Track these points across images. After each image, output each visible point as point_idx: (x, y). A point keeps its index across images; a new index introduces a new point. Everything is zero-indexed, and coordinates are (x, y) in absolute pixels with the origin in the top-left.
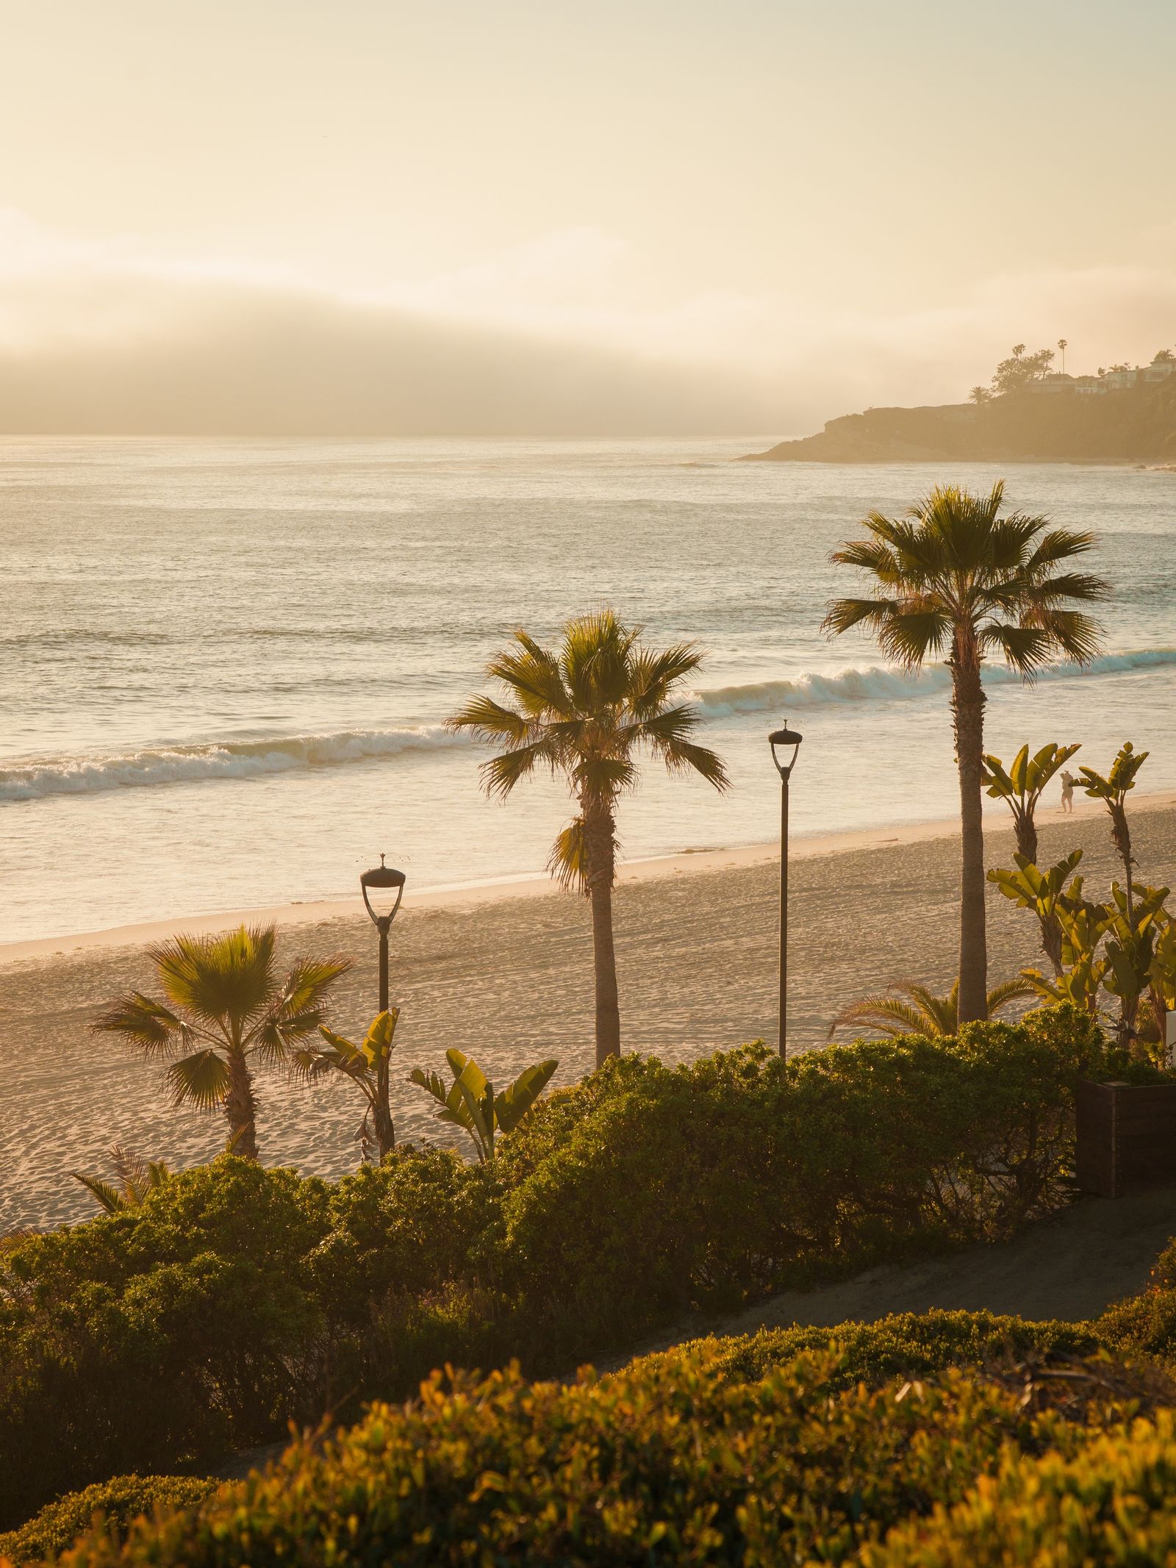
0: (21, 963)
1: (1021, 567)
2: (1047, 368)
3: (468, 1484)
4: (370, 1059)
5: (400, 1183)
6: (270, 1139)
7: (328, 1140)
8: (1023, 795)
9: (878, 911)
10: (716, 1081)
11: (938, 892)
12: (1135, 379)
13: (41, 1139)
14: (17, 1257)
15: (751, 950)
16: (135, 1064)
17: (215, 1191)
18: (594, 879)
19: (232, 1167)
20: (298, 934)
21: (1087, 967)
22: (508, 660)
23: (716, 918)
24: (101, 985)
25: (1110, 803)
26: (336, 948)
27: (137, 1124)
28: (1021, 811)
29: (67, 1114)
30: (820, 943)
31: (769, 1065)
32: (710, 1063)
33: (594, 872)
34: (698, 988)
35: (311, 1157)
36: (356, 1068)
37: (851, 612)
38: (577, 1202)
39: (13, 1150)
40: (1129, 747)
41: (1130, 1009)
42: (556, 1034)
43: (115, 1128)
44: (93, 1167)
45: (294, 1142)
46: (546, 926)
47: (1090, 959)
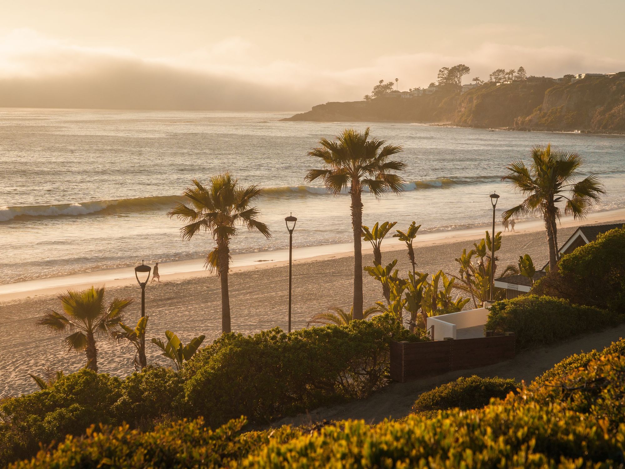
0: (15, 301)
1: (376, 158)
2: (391, 89)
3: (97, 462)
4: (138, 334)
5: (147, 379)
6: (104, 364)
7: (126, 365)
8: (376, 240)
9: (327, 282)
10: (262, 341)
11: (349, 275)
12: (422, 92)
13: (20, 365)
14: (5, 406)
15: (281, 296)
16: (55, 338)
17: (79, 382)
18: (221, 270)
19: (85, 373)
20: (116, 290)
21: (399, 301)
22: (191, 191)
23: (269, 285)
24: (43, 309)
25: (407, 243)
26: (131, 295)
27: (55, 359)
28: (376, 246)
29: (30, 355)
30: (306, 294)
31: (281, 335)
32: (259, 335)
33: (221, 267)
34: (262, 310)
35: (119, 371)
36: (132, 338)
37: (315, 174)
38: (211, 385)
39: (9, 369)
40: (414, 223)
41: (414, 317)
42: (210, 327)
43: (47, 361)
44: (39, 375)
45: (113, 365)
46: (208, 287)
47: (400, 299)
